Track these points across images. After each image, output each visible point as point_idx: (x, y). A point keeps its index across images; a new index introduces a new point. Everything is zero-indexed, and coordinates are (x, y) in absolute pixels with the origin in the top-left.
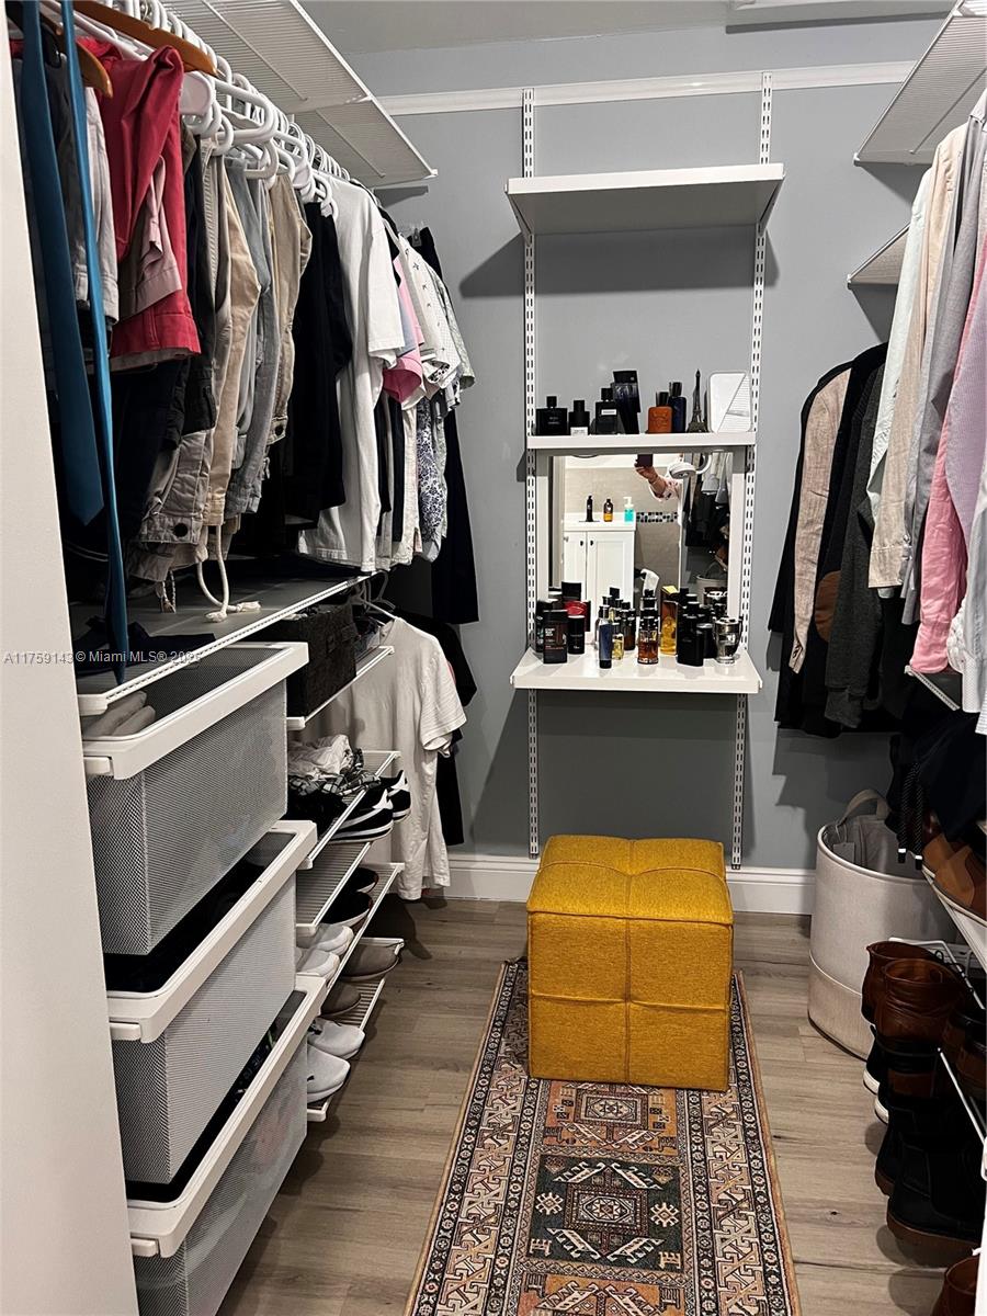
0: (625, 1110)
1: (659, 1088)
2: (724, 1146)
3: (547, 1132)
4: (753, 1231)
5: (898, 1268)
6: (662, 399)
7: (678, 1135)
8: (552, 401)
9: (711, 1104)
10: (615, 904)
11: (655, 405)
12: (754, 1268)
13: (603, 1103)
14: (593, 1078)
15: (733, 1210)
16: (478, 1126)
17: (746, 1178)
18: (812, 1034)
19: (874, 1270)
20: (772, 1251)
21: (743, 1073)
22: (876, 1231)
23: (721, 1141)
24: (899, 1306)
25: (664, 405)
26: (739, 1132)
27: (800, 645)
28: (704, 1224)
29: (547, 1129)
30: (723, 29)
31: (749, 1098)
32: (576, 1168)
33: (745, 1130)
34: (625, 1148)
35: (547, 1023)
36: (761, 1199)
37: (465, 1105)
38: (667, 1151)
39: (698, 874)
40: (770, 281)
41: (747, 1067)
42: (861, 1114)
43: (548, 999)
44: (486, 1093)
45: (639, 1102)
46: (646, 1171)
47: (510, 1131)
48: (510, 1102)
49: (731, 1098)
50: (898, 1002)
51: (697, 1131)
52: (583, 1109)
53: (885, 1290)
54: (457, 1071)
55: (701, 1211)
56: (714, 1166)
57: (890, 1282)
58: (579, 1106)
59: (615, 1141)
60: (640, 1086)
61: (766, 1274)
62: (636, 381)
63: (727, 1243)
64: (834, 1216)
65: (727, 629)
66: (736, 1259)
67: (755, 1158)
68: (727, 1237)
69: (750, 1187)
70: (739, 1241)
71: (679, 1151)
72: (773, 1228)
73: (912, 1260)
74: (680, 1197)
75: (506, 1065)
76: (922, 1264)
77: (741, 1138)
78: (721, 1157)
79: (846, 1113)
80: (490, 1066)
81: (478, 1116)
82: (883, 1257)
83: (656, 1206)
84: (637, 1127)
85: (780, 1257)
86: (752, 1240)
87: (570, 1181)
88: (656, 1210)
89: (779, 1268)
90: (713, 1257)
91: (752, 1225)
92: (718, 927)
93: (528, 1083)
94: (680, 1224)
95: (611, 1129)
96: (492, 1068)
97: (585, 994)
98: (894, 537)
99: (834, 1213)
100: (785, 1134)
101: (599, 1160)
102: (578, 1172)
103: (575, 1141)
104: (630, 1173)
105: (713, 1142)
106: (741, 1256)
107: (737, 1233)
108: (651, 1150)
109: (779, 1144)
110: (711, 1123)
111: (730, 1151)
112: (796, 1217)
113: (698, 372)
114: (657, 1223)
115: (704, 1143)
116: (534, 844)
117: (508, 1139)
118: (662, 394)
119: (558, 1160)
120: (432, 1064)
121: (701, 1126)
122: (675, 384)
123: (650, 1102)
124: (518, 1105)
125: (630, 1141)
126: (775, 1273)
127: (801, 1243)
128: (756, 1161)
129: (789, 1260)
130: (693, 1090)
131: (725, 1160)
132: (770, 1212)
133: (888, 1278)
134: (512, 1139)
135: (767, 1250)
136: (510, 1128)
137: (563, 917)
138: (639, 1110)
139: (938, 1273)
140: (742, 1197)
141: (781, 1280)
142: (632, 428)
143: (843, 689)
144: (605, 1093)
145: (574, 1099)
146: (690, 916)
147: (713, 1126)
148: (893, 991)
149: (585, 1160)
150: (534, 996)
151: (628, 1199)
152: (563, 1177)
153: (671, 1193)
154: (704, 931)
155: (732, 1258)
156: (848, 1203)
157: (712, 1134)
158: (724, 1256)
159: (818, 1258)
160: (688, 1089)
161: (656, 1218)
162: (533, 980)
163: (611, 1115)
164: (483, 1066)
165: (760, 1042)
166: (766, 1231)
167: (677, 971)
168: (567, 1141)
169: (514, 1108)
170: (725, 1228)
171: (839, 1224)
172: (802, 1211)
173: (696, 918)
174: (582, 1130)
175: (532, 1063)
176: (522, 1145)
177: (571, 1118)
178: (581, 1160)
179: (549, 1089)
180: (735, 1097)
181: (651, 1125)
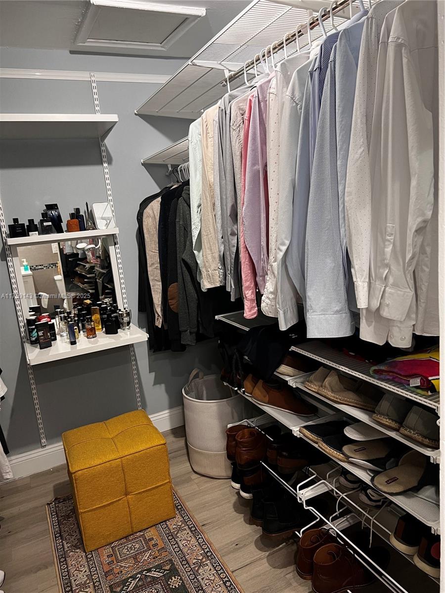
0: (137, 546)
1: (147, 529)
2: (185, 539)
3: (107, 574)
4: (212, 568)
5: (267, 553)
6: (72, 216)
7: (165, 545)
8: (16, 220)
9: (172, 525)
10: (113, 453)
11: (70, 219)
12: (219, 583)
13: (126, 548)
14: (117, 538)
15: (201, 564)
16: (72, 589)
17: (199, 548)
18: (196, 477)
19: (260, 559)
20: (222, 573)
21: (179, 505)
22: (254, 543)
23: (183, 539)
24: (274, 568)
25: (74, 219)
26: (188, 531)
27: (159, 316)
28: (192, 577)
29: (106, 573)
30: (69, 52)
31: (185, 515)
32: (128, 583)
33: (190, 529)
34: (145, 563)
35: (90, 523)
36: (209, 554)
37: (59, 582)
38: (164, 554)
39: (142, 426)
40: (110, 162)
41: (179, 502)
42: (228, 501)
43: (88, 511)
44: (68, 571)
45: (142, 539)
46: (159, 567)
47: (88, 583)
48: (82, 569)
49: (179, 518)
50: (244, 449)
51: (172, 539)
52: (119, 555)
53: (267, 564)
54: (47, 568)
55: (189, 572)
56: (185, 550)
57: (267, 560)
58: (116, 555)
59: (139, 562)
60: (139, 532)
61: (225, 583)
62: (58, 208)
63: (205, 579)
64: (238, 546)
65: (125, 315)
66: (211, 584)
67: (199, 538)
68: (203, 577)
69: (203, 551)
70: (209, 576)
71: (169, 552)
72: (218, 563)
73: (270, 548)
74: (178, 571)
75: (71, 553)
76: (274, 547)
77: (190, 533)
78: (186, 545)
79: (223, 502)
80: (63, 558)
81: (69, 584)
82: (261, 552)
83: (170, 580)
84: (146, 551)
85: (227, 573)
86: (213, 573)
87: (128, 591)
88: (171, 582)
89: (228, 578)
90: (202, 588)
91: (211, 566)
92: (160, 446)
93: (86, 556)
94: (183, 582)
95: (135, 558)
96: (65, 558)
97: (107, 501)
98: (212, 268)
99: (237, 545)
100: (205, 523)
101: (137, 574)
102: (130, 584)
103: (122, 572)
104: (153, 572)
105: (180, 540)
106: (212, 582)
107: (207, 573)
108: (157, 557)
109: (205, 527)
110: (176, 533)
111: (188, 541)
112: (224, 554)
113: (87, 203)
114: (174, 587)
115: (177, 543)
116: (43, 441)
117: (89, 587)
118: (72, 214)
119: (118, 584)
120: (32, 571)
121: (172, 536)
122: (76, 209)
123: (146, 536)
124: (86, 569)
125: (146, 558)
126: (227, 581)
127: (231, 563)
128: (200, 539)
129: (230, 573)
130: (162, 522)
131: (188, 546)
132: (215, 557)
133: (265, 560)
134: (91, 586)
135: (221, 573)
136: (88, 582)
137: (90, 469)
138: (143, 543)
139: (280, 548)
140: (201, 557)
141: (231, 583)
142: (60, 230)
143: (187, 331)
144: (124, 543)
145: (112, 553)
146: (148, 446)
147: (177, 534)
148: (241, 445)
149: (130, 577)
150: (82, 513)
151: (156, 584)
152: (124, 591)
153: (174, 572)
154: (156, 450)
155: (209, 584)
156: (240, 538)
157: (178, 537)
158: (206, 585)
159: (240, 565)
160: (160, 523)
161: (173, 585)
162: (79, 505)
163: (132, 551)
164: (60, 559)
165: (179, 489)
166: (217, 566)
167: (147, 473)
168: (118, 574)
169: (86, 571)
170: (201, 574)
171: (241, 548)
172: (225, 550)
173: (151, 446)
174: (123, 565)
175: (86, 545)
176: (98, 586)
177: (115, 562)
178: (129, 578)
179: (98, 554)
180: (180, 517)
181: (151, 547)
